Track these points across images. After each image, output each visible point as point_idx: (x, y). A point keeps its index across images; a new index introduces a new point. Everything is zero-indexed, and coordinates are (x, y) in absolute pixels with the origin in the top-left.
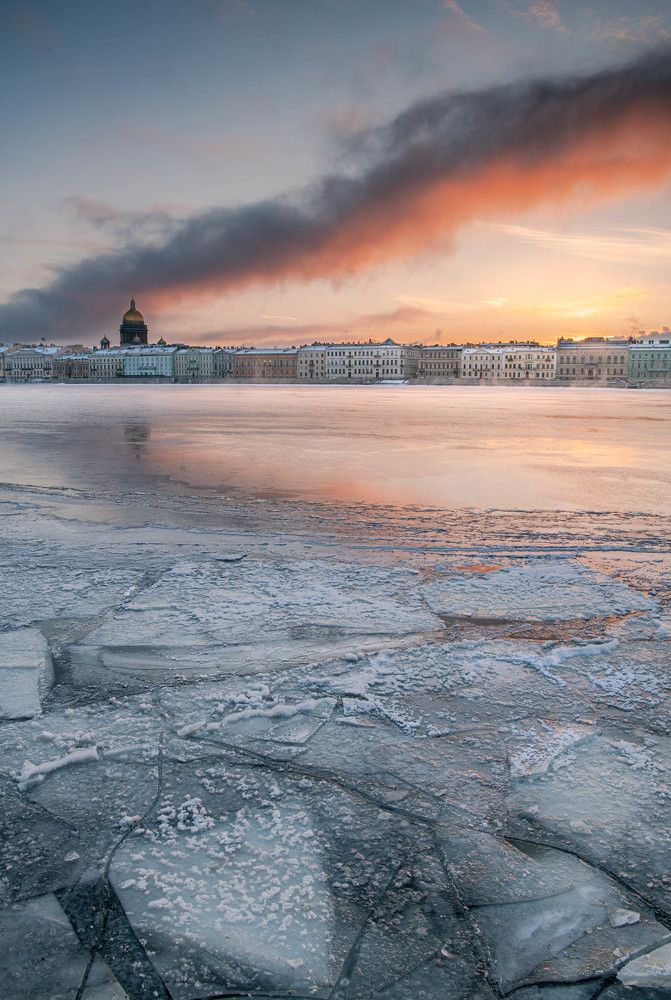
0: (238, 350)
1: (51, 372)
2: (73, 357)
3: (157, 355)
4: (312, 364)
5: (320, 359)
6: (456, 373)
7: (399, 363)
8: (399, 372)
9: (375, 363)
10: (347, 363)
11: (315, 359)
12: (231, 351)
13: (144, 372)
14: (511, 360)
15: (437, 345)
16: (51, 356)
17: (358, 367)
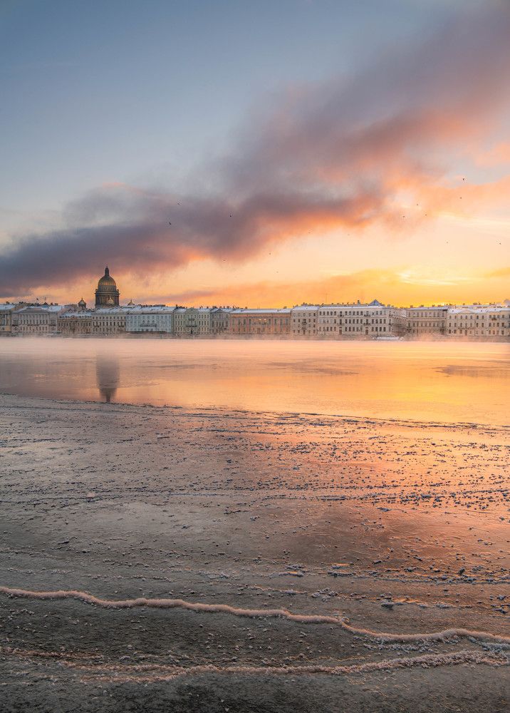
0: (234, 309)
1: (56, 327)
2: (76, 315)
3: (157, 313)
4: (305, 322)
5: (312, 318)
6: (443, 330)
7: (387, 322)
8: (387, 329)
9: (364, 321)
10: (338, 321)
11: (307, 318)
12: (227, 311)
13: (145, 329)
14: (494, 319)
15: (422, 306)
16: (56, 313)
17: (348, 325)
